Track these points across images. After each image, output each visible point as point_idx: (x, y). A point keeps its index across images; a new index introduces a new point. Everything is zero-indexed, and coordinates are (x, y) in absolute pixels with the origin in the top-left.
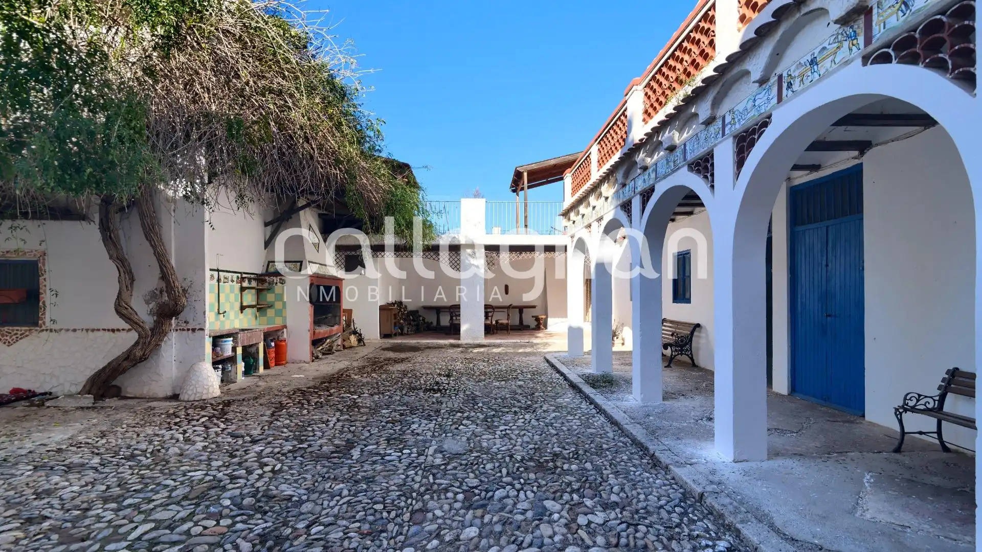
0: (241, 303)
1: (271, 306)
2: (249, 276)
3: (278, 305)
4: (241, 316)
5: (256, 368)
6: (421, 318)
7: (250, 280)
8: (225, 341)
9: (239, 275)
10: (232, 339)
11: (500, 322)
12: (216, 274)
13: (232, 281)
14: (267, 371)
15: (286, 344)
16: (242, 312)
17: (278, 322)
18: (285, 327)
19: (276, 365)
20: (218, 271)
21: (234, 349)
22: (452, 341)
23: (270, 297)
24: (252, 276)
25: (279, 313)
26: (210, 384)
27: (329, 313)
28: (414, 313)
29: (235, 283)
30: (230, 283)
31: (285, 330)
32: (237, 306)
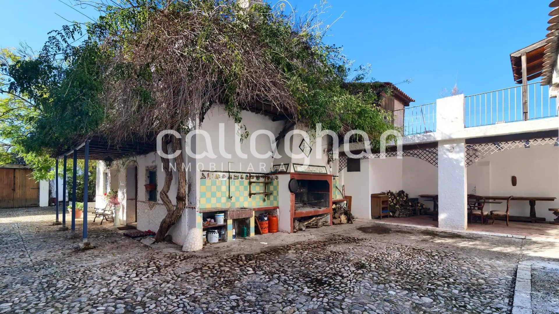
0: (250, 191)
1: (271, 194)
2: (257, 175)
3: (275, 193)
4: (250, 200)
5: (248, 234)
6: (419, 205)
7: (258, 177)
8: (218, 216)
9: (248, 175)
10: (224, 214)
11: (495, 213)
12: (227, 175)
13: (242, 178)
14: (258, 236)
15: (277, 219)
16: (250, 197)
17: (275, 205)
18: (278, 207)
19: (269, 232)
20: (229, 172)
21: (225, 221)
22: (430, 228)
23: (272, 188)
24: (260, 175)
25: (276, 198)
26: (193, 242)
27: (323, 199)
28: (415, 201)
29: (244, 179)
30: (240, 179)
31: (278, 210)
32: (247, 193)
